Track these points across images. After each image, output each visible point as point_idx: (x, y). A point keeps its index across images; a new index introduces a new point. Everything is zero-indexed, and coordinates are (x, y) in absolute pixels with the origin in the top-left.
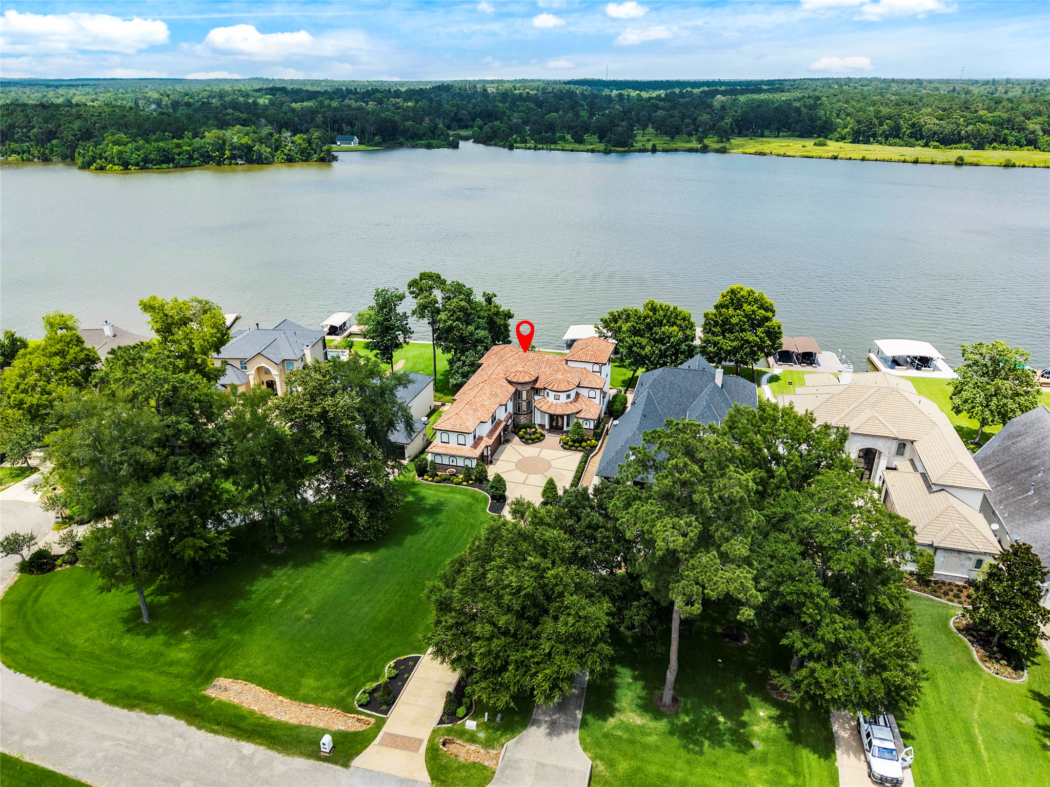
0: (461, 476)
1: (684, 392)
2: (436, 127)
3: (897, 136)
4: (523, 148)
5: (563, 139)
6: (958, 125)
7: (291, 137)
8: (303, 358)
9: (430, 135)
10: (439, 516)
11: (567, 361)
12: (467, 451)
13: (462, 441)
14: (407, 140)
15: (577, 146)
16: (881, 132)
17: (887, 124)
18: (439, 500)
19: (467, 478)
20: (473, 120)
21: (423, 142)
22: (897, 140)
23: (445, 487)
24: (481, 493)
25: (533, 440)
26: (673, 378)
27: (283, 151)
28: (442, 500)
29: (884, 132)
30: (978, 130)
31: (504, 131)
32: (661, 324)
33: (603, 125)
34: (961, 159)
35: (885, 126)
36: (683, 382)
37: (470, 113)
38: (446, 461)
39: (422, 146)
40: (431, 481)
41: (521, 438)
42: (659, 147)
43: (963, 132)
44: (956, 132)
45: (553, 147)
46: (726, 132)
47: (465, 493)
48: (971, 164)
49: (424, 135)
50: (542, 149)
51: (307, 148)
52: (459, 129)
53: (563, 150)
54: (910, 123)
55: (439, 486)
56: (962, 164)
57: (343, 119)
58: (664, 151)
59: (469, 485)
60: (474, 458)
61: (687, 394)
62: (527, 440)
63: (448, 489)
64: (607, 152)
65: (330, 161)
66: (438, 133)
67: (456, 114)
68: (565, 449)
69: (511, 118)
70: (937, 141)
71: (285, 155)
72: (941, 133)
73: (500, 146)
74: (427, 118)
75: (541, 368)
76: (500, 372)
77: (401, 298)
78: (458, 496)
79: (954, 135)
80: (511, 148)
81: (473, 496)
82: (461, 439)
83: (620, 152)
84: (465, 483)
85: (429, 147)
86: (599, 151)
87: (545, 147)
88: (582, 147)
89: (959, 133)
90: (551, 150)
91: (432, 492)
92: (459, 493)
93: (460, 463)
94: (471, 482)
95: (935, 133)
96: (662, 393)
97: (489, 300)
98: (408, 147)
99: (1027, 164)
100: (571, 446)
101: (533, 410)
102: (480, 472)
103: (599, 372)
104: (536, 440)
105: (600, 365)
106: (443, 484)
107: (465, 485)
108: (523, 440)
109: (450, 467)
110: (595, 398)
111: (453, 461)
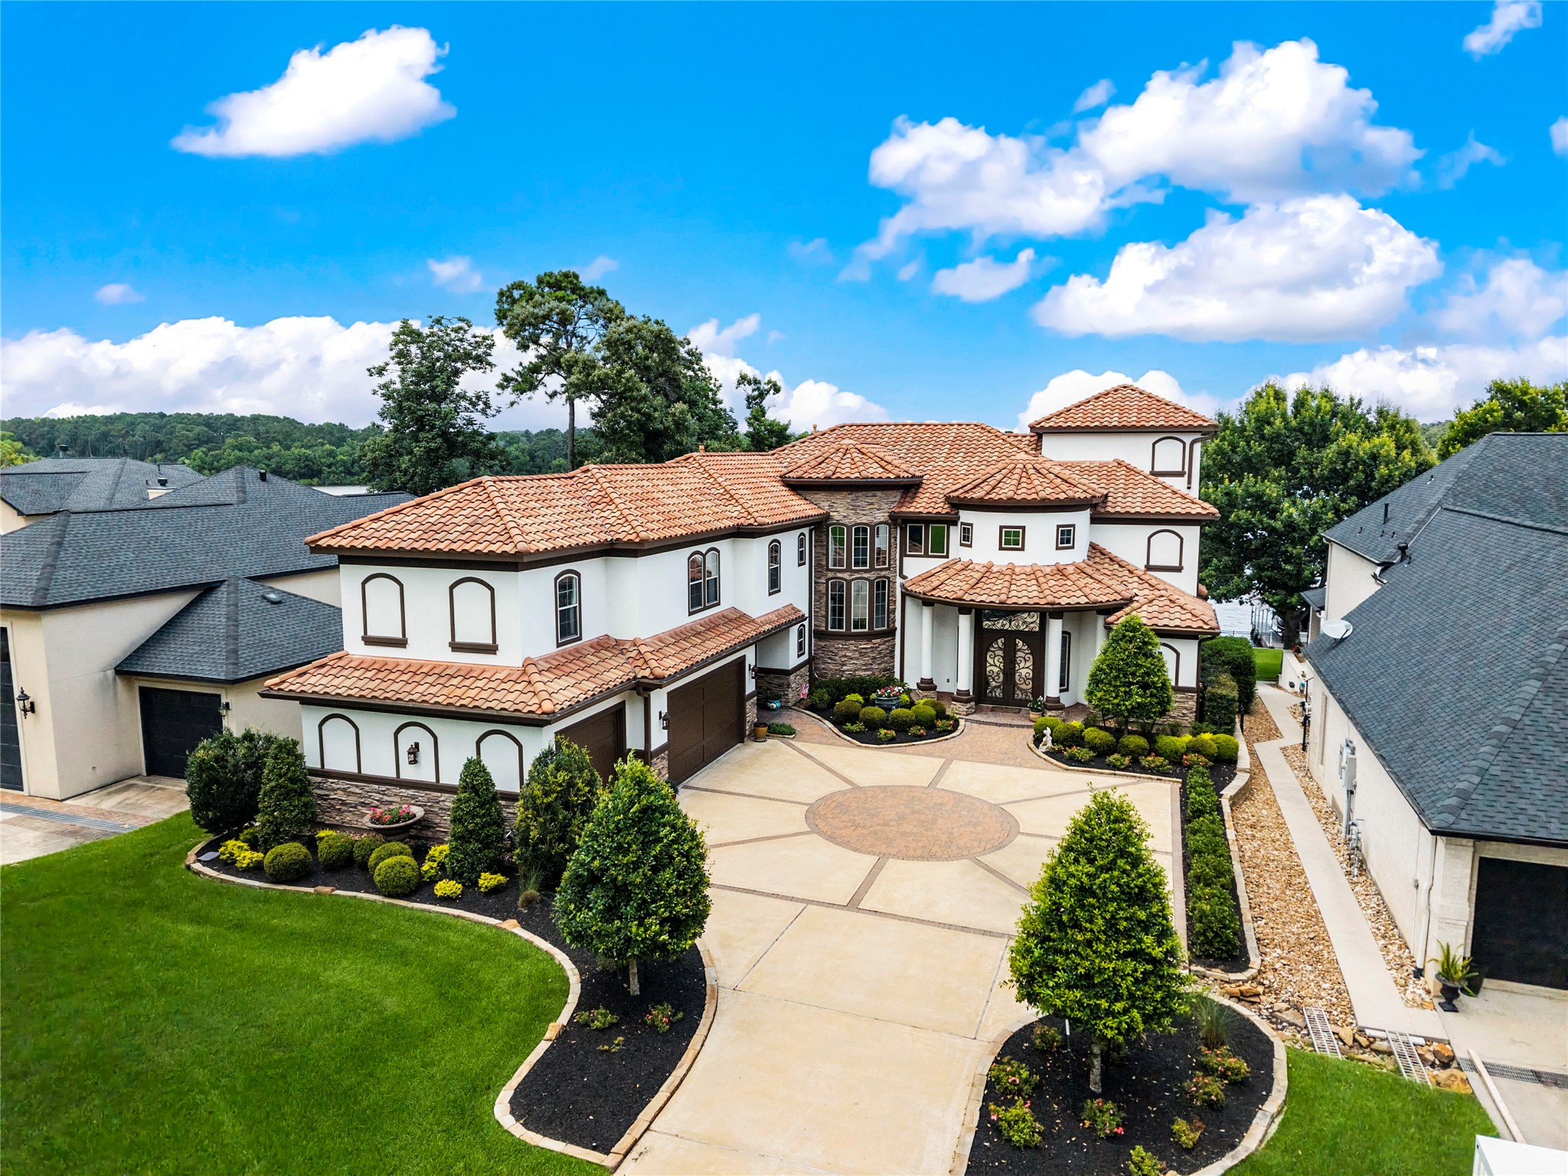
24: (527, 954)
25: (896, 729)
41: (842, 722)
62: (873, 727)
68: (1070, 760)
84: (446, 887)
94: (487, 881)
100: (1104, 752)
101: (898, 624)
102: (549, 806)
103: (1180, 474)
104: (913, 730)
105: (1188, 439)
106: (311, 890)
107: (447, 900)
108: (854, 728)
109: (405, 792)
110: (1179, 569)
111: (414, 751)
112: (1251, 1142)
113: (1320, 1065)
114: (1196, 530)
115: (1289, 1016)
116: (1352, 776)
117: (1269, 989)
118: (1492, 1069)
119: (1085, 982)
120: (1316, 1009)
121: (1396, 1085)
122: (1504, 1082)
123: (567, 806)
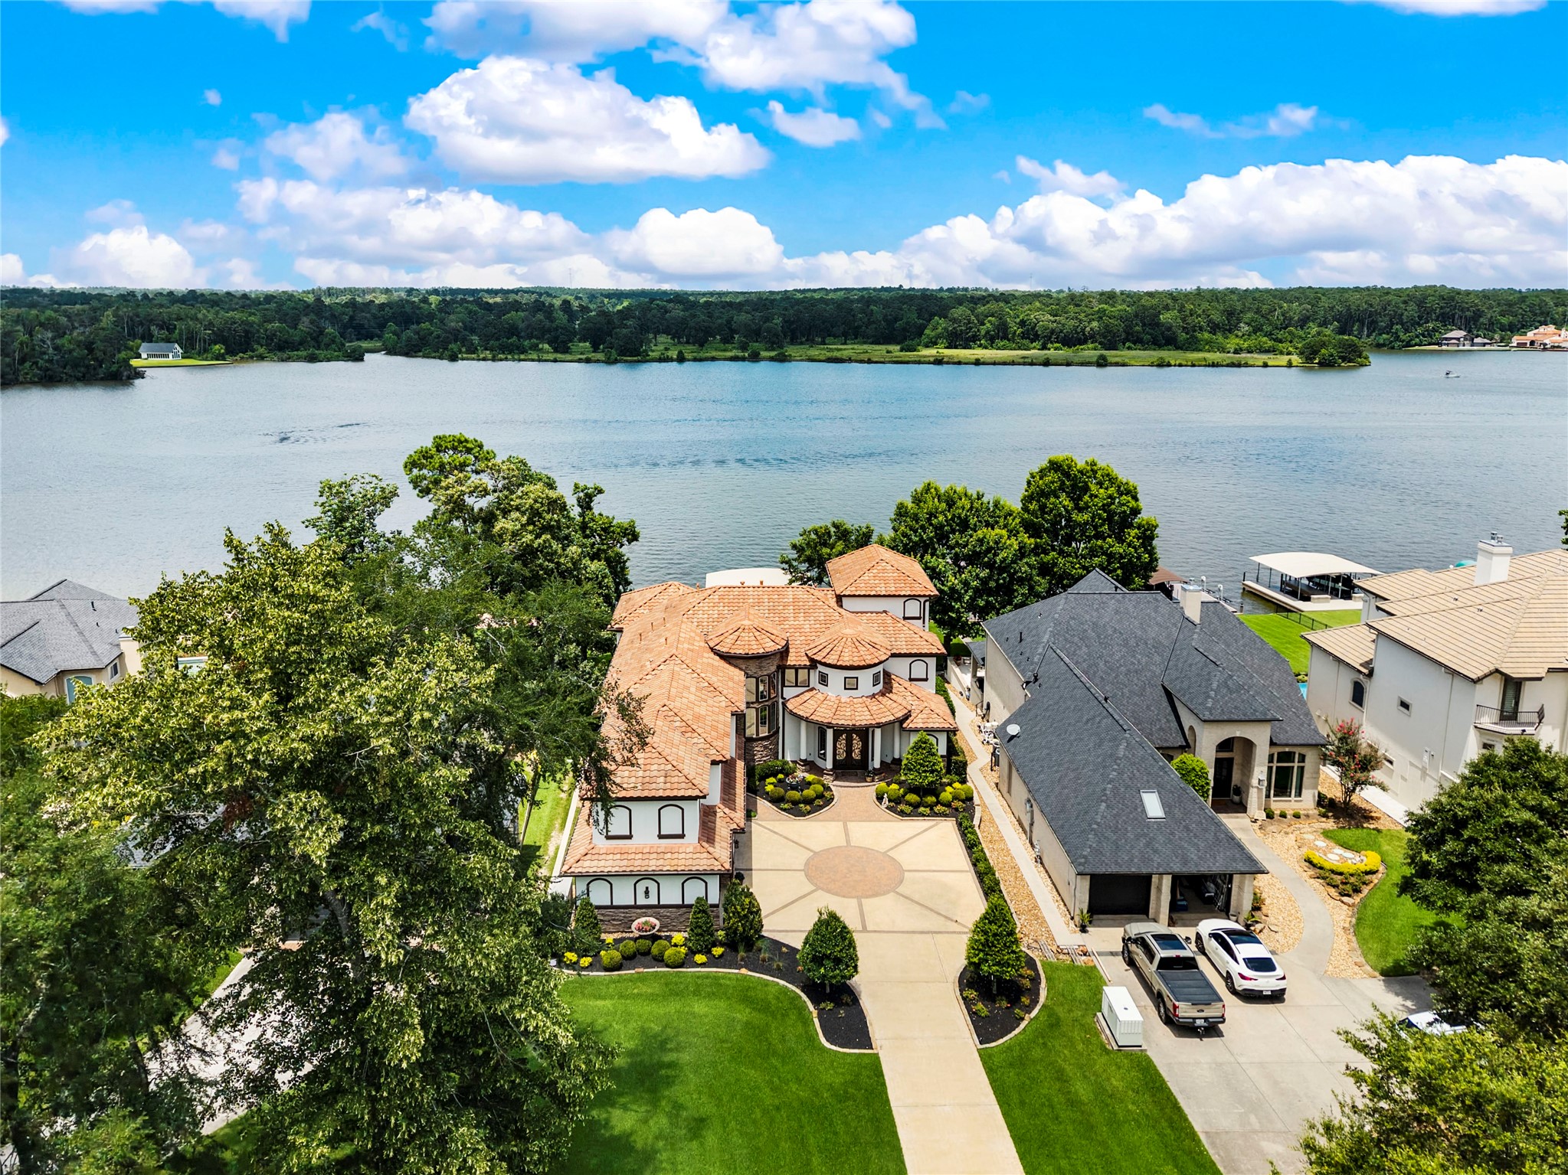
0: (678, 937)
1: (1132, 642)
2: (321, 332)
3: (1005, 337)
4: (473, 359)
5: (535, 348)
6: (1081, 321)
7: (53, 339)
8: (117, 665)
9: (313, 343)
10: (677, 1092)
11: (839, 599)
12: (690, 853)
13: (671, 825)
14: (270, 351)
15: (559, 356)
16: (983, 332)
17: (989, 321)
18: (643, 1031)
19: (702, 941)
20: (382, 326)
21: (300, 353)
22: (1005, 342)
23: (642, 978)
24: (766, 984)
25: (808, 801)
26: (1095, 614)
27: (36, 363)
28: (656, 1028)
29: (988, 332)
30: (1107, 326)
31: (438, 337)
32: (964, 525)
33: (598, 326)
34: (1103, 357)
35: (988, 325)
36: (1120, 621)
37: (375, 317)
38: (624, 895)
39: (299, 359)
40: (591, 967)
41: (776, 801)
42: (687, 356)
43: (1088, 329)
44: (1079, 330)
45: (522, 357)
46: (776, 335)
47: (715, 990)
48: (1117, 364)
49: (301, 343)
50: (506, 359)
51: (83, 358)
52: (358, 339)
53: (539, 360)
54: (1018, 320)
55: (620, 980)
56: (1106, 365)
57: (152, 320)
58: (695, 360)
59: (714, 962)
60: (712, 874)
61: (1142, 646)
62: (795, 803)
63: (655, 988)
64: (609, 362)
65: (129, 378)
66: (326, 340)
67: (352, 318)
68: (902, 813)
69: (445, 321)
70: (1058, 342)
71: (40, 369)
72: (1061, 331)
73: (434, 358)
74: (305, 319)
75: (786, 619)
76: (688, 637)
77: (387, 498)
78: (700, 1007)
79: (1078, 333)
80: (453, 358)
81: (746, 995)
82: (671, 820)
83: (631, 362)
84: (700, 958)
85: (312, 359)
86: (598, 361)
87: (509, 357)
88: (568, 357)
89: (1083, 330)
90: (520, 360)
91: (608, 1003)
92: (697, 993)
93: (671, 894)
94: (718, 951)
95: (1053, 332)
96: (1085, 649)
97: (586, 503)
98: (272, 360)
99: (1184, 363)
100: (916, 806)
101: (781, 725)
102: (745, 915)
103: (919, 618)
104: (816, 802)
105: (922, 600)
106: (633, 972)
107: (703, 965)
108: (786, 806)
109: (639, 911)
110: (926, 680)
111: (647, 892)
112: (1042, 999)
113: (1050, 964)
114: (934, 660)
115: (1034, 945)
116: (1032, 818)
117: (1025, 935)
118: (1100, 954)
119: (998, 964)
120: (1043, 940)
121: (1072, 967)
122: (1103, 958)
123: (752, 913)
